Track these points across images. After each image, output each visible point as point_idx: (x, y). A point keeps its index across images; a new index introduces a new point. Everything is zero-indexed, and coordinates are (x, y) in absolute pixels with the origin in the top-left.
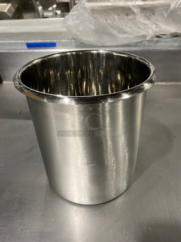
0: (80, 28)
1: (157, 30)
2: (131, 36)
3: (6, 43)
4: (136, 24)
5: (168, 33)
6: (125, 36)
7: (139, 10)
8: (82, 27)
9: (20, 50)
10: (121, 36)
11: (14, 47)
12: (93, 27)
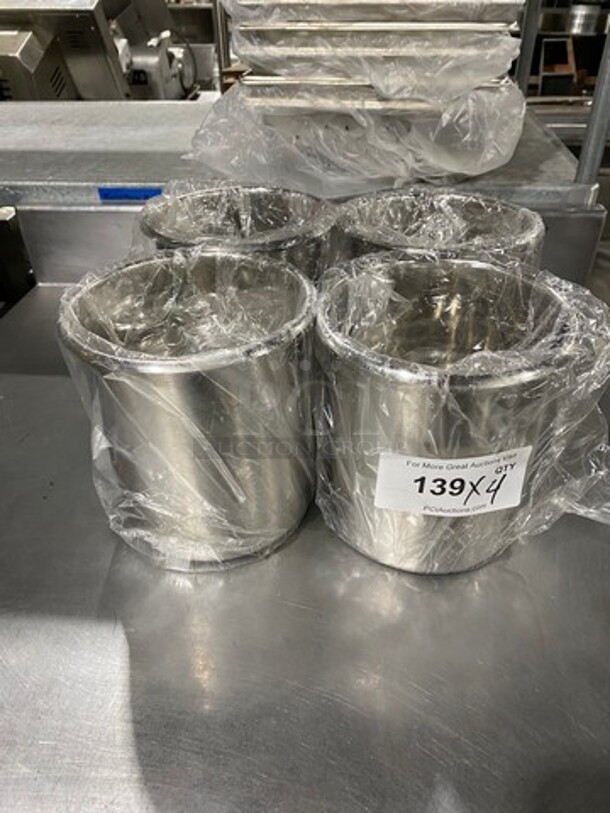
0: (233, 162)
1: (417, 166)
2: (356, 180)
3: (48, 186)
4: (367, 152)
5: (444, 174)
6: (342, 178)
7: (372, 122)
8: (237, 158)
9: (83, 204)
10: (333, 178)
11: (69, 199)
12: (263, 159)
